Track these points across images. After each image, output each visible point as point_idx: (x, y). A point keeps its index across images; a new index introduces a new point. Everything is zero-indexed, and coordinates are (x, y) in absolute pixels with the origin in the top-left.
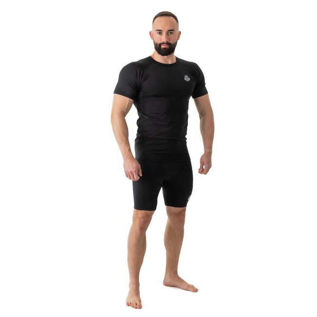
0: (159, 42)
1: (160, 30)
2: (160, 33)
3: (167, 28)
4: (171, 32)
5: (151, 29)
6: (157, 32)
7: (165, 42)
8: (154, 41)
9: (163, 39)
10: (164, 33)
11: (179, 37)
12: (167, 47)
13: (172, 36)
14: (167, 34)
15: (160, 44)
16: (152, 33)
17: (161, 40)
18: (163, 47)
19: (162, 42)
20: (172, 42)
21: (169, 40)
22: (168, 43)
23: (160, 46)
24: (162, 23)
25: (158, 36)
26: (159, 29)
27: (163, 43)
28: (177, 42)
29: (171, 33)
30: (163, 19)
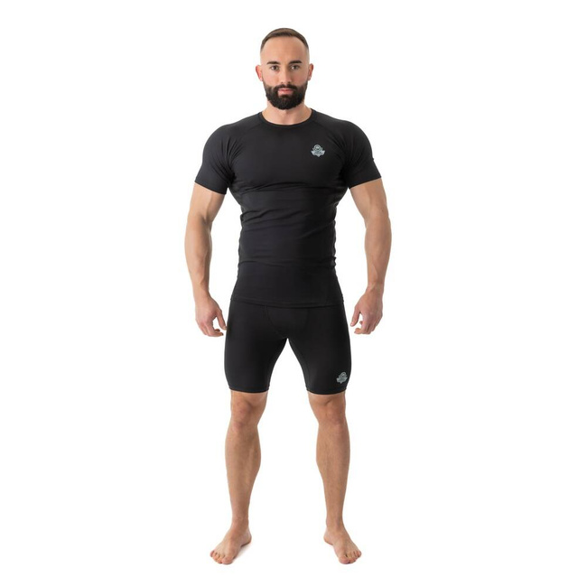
0: (273, 84)
1: (275, 63)
2: (275, 67)
3: (288, 58)
4: (295, 64)
5: (259, 62)
6: (271, 65)
7: (285, 84)
8: (264, 84)
9: (282, 77)
10: (283, 68)
11: (310, 75)
12: (289, 93)
13: (297, 72)
14: (289, 68)
15: (277, 89)
16: (260, 69)
17: (278, 80)
18: (281, 93)
19: (279, 84)
20: (298, 84)
21: (293, 80)
22: (290, 86)
23: (276, 93)
24: (279, 50)
25: (272, 72)
26: (273, 60)
27: (282, 86)
28: (306, 84)
29: (295, 67)
30: (279, 41)
